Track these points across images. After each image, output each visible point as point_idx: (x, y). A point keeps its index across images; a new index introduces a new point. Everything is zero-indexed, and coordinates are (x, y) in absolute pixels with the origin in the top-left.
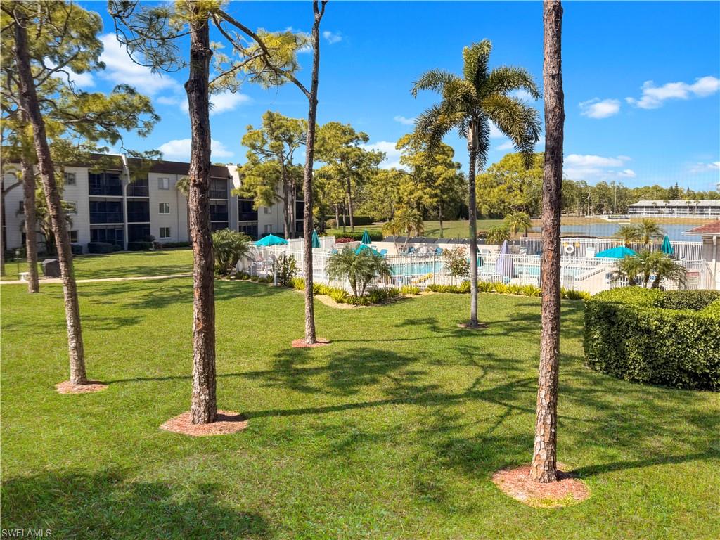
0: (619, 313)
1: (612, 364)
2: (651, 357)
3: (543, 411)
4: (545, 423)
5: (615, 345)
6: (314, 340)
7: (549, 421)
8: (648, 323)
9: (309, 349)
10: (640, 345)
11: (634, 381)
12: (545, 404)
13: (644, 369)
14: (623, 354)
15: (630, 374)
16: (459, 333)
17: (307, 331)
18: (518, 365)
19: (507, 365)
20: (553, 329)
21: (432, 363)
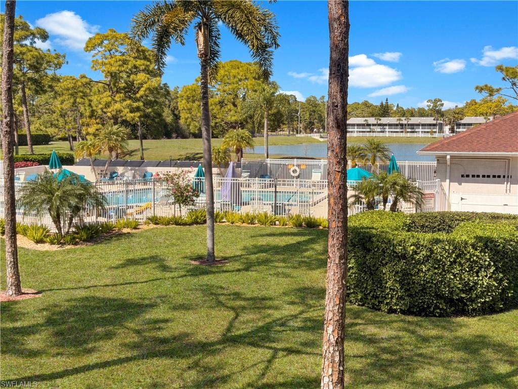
0: (374, 239)
1: (369, 294)
2: (409, 284)
3: (331, 348)
4: (333, 362)
5: (371, 274)
6: (19, 292)
7: (337, 359)
8: (404, 248)
9: (15, 302)
10: (397, 272)
11: (391, 311)
12: (333, 340)
13: (401, 298)
14: (380, 282)
15: (387, 304)
16: (195, 272)
17: (10, 280)
18: (269, 303)
19: (259, 303)
20: (341, 258)
21: (175, 308)
